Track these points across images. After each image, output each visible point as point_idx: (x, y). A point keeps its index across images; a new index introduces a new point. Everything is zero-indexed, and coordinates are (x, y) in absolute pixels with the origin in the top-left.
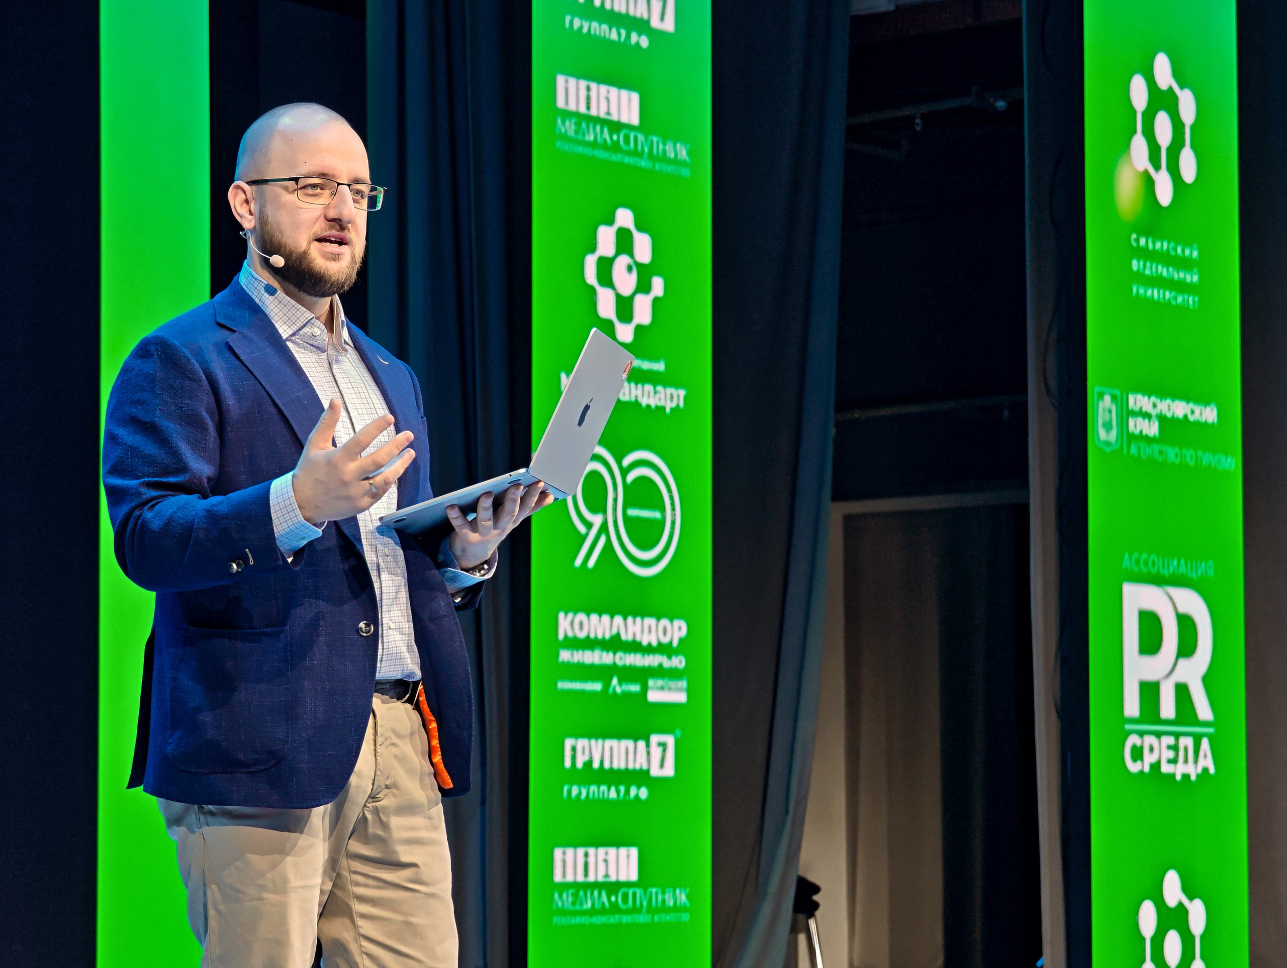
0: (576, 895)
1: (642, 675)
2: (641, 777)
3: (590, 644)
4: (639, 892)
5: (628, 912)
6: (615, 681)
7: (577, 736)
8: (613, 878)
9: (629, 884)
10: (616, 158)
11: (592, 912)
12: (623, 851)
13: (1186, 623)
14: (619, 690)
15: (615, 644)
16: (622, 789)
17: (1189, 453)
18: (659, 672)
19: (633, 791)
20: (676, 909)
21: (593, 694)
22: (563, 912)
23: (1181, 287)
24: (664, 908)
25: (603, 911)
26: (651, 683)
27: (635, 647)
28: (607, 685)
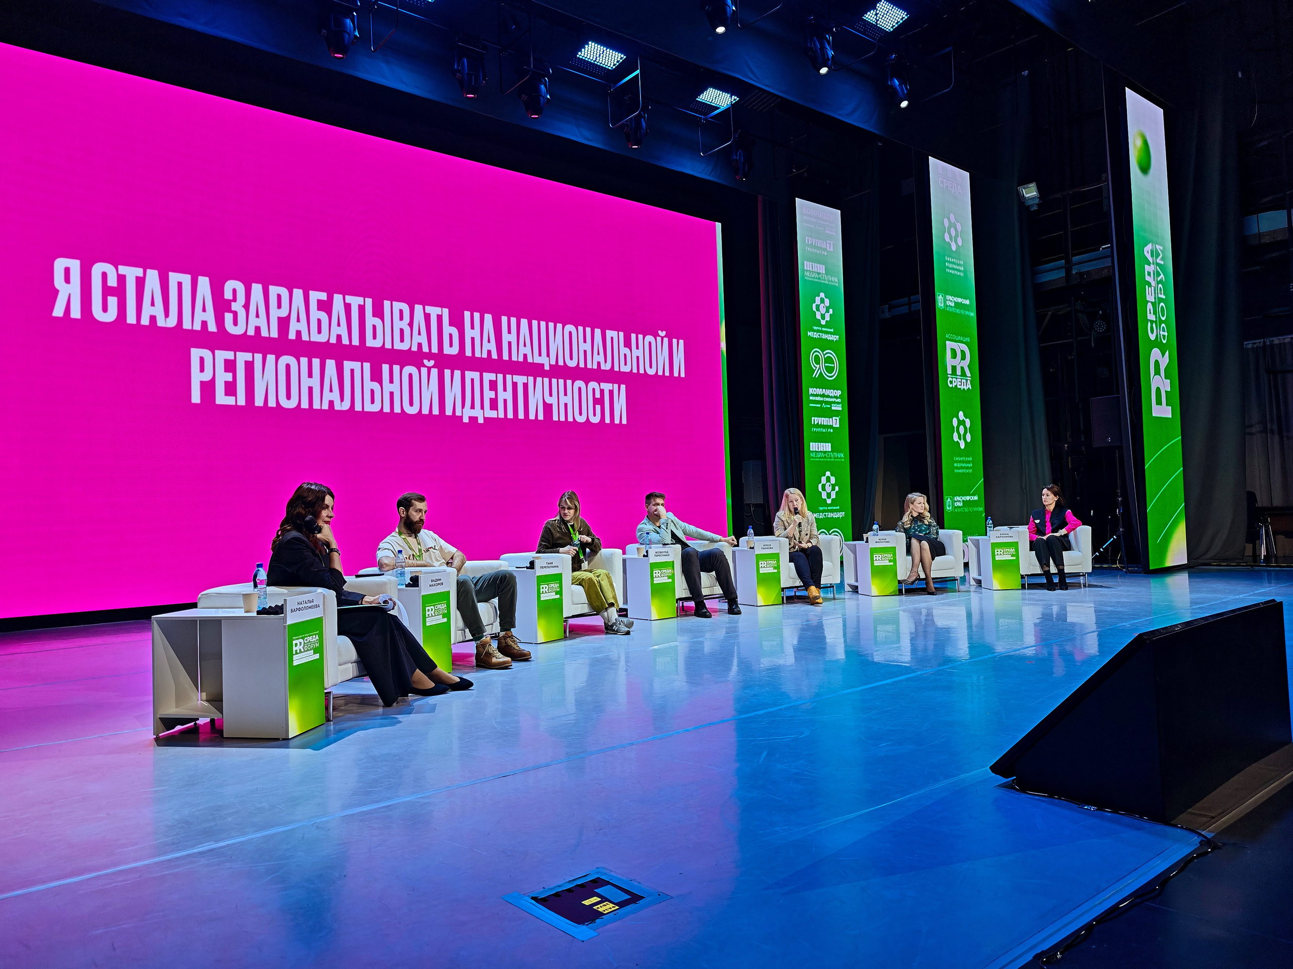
0: (816, 454)
1: (830, 403)
2: (831, 427)
3: (817, 395)
4: (831, 454)
5: (829, 458)
6: (824, 404)
7: (815, 417)
8: (825, 450)
9: (829, 452)
10: (820, 281)
11: (820, 458)
12: (827, 444)
13: (963, 352)
14: (825, 407)
15: (823, 396)
16: (826, 429)
17: (962, 311)
18: (835, 403)
19: (829, 430)
20: (840, 458)
21: (818, 407)
22: (813, 457)
23: (959, 271)
24: (838, 458)
25: (822, 458)
26: (832, 405)
27: (828, 396)
28: (822, 405)
